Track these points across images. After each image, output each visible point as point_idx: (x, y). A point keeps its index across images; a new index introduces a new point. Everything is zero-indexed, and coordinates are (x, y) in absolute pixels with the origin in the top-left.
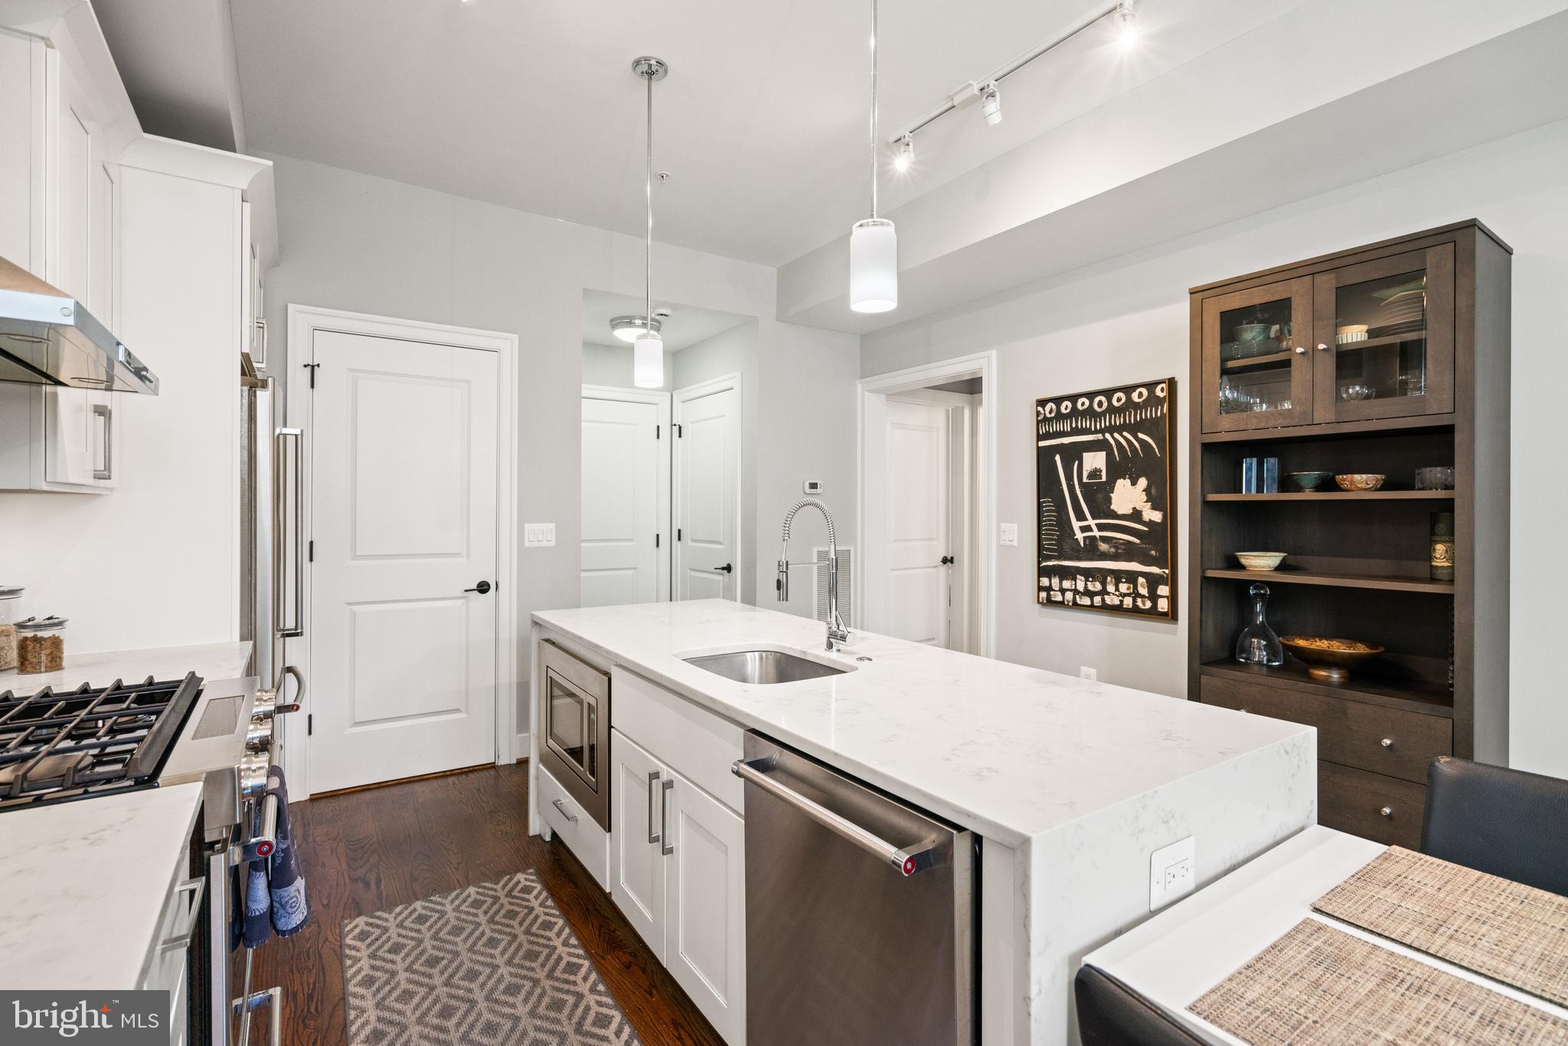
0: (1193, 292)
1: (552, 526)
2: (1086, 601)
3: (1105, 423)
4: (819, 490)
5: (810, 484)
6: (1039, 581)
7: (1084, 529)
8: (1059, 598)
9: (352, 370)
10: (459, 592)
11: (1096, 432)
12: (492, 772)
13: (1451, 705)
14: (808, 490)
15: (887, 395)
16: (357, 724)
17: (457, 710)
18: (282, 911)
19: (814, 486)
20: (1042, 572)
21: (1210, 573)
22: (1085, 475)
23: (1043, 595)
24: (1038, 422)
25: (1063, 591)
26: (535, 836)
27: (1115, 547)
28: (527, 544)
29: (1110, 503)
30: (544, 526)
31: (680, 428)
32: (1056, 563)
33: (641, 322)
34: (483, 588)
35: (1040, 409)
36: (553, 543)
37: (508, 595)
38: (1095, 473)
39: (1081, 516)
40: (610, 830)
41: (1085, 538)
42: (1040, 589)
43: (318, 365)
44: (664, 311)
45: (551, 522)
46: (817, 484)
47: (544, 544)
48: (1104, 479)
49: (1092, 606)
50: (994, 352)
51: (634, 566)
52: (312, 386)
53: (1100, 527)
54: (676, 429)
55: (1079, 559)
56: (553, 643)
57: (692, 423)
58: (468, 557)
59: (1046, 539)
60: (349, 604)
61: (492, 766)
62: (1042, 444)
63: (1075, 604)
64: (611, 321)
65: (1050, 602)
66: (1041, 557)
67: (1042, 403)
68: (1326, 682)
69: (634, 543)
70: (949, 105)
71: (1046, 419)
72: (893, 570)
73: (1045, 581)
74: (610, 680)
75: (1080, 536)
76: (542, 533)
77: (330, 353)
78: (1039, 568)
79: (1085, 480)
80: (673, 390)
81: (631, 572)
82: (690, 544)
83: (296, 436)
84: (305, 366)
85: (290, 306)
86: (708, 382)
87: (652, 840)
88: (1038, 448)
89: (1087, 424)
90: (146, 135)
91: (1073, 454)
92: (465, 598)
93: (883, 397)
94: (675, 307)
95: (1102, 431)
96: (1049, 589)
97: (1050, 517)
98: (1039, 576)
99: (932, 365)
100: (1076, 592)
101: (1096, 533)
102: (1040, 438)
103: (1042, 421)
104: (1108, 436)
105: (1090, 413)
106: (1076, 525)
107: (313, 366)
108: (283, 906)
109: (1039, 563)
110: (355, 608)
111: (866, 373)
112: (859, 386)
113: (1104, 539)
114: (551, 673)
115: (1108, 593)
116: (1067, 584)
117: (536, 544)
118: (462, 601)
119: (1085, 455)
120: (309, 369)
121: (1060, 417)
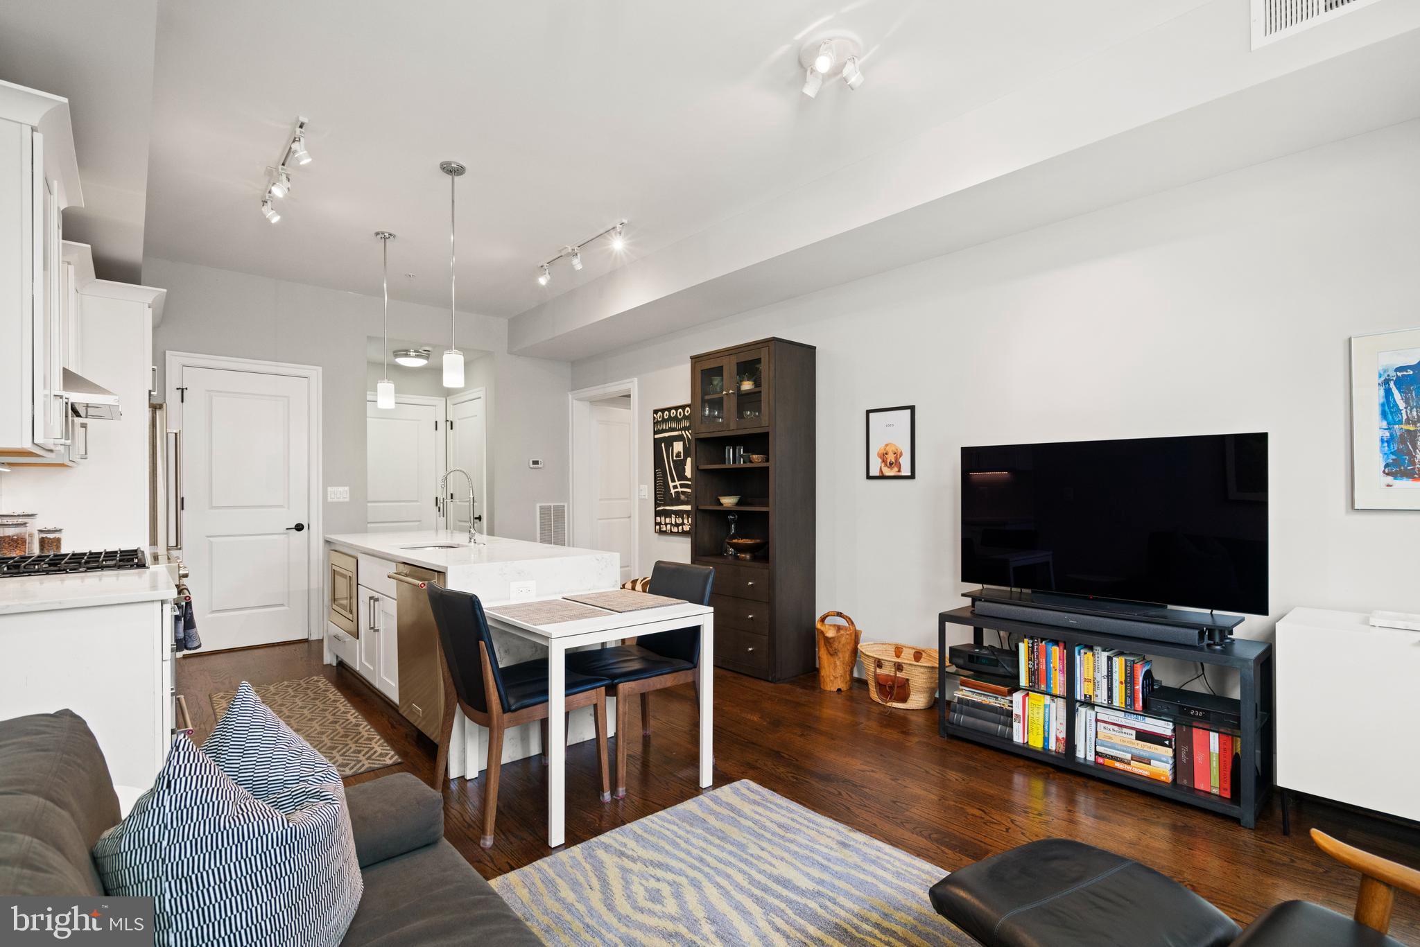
0: (692, 358)
1: (347, 488)
2: (675, 530)
3: (682, 425)
4: (540, 466)
5: (533, 461)
6: (655, 519)
7: (675, 487)
8: (664, 529)
9: (208, 391)
10: (283, 529)
11: (679, 430)
12: (306, 644)
13: (768, 563)
14: (532, 466)
15: (590, 402)
16: (213, 612)
17: (282, 605)
18: (189, 639)
19: (535, 463)
20: (657, 514)
21: (702, 507)
22: (675, 455)
23: (658, 527)
24: (654, 423)
25: (666, 524)
26: (327, 665)
27: (687, 497)
28: (329, 500)
29: (685, 472)
30: (341, 489)
31: (452, 423)
32: (663, 508)
33: (414, 354)
34: (299, 527)
35: (655, 415)
36: (347, 500)
37: (316, 534)
38: (678, 455)
39: (673, 481)
40: (358, 638)
41: (675, 492)
42: (656, 524)
43: (186, 389)
44: (427, 349)
45: (346, 486)
46: (538, 461)
47: (341, 500)
48: (682, 458)
49: (678, 532)
50: (636, 379)
51: (418, 519)
52: (182, 401)
53: (682, 486)
54: (449, 423)
55: (672, 505)
56: (336, 551)
57: (459, 419)
58: (288, 508)
59: (659, 494)
60: (208, 537)
61: (306, 641)
62: (657, 436)
63: (671, 532)
64: (394, 352)
65: (661, 532)
66: (657, 505)
67: (656, 412)
68: (744, 560)
69: (418, 503)
70: (560, 255)
71: (658, 422)
72: (600, 519)
73: (658, 519)
74: (357, 561)
75: (673, 491)
76: (340, 493)
77: (193, 381)
78: (656, 511)
79: (675, 458)
80: (448, 396)
81: (418, 523)
82: (458, 503)
83: (176, 434)
84: (178, 389)
85: (167, 352)
86: (471, 391)
87: (371, 628)
88: (655, 439)
89: (674, 425)
90: (98, 280)
91: (669, 442)
92: (286, 534)
93: (587, 404)
94: (434, 346)
95: (681, 430)
96: (660, 524)
97: (660, 481)
98: (656, 516)
99: (607, 385)
100: (671, 524)
101: (679, 489)
102: (655, 433)
103: (656, 423)
104: (683, 432)
105: (676, 419)
106: (671, 484)
107: (183, 389)
108: (190, 637)
109: (656, 508)
110: (211, 539)
111: (575, 387)
112: (570, 396)
113: (683, 493)
114: (334, 567)
115: (684, 524)
116: (668, 520)
117: (336, 500)
118: (285, 535)
119: (674, 443)
120: (180, 391)
121: (664, 421)
